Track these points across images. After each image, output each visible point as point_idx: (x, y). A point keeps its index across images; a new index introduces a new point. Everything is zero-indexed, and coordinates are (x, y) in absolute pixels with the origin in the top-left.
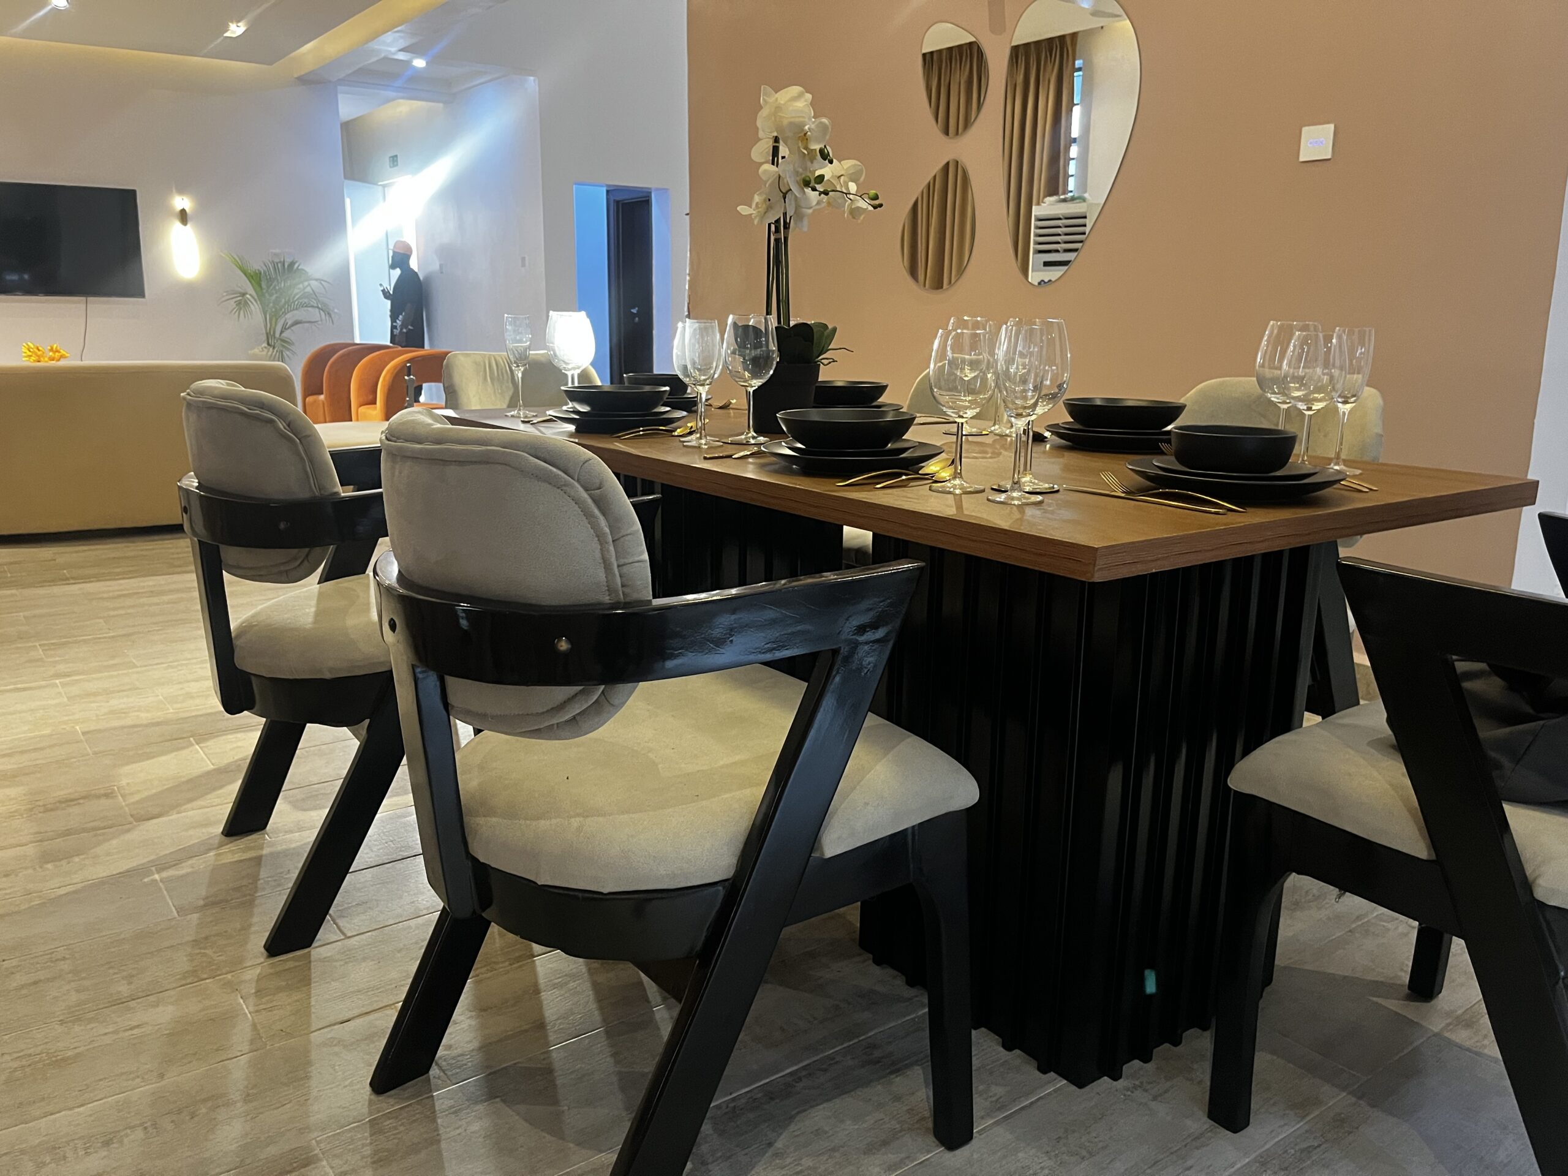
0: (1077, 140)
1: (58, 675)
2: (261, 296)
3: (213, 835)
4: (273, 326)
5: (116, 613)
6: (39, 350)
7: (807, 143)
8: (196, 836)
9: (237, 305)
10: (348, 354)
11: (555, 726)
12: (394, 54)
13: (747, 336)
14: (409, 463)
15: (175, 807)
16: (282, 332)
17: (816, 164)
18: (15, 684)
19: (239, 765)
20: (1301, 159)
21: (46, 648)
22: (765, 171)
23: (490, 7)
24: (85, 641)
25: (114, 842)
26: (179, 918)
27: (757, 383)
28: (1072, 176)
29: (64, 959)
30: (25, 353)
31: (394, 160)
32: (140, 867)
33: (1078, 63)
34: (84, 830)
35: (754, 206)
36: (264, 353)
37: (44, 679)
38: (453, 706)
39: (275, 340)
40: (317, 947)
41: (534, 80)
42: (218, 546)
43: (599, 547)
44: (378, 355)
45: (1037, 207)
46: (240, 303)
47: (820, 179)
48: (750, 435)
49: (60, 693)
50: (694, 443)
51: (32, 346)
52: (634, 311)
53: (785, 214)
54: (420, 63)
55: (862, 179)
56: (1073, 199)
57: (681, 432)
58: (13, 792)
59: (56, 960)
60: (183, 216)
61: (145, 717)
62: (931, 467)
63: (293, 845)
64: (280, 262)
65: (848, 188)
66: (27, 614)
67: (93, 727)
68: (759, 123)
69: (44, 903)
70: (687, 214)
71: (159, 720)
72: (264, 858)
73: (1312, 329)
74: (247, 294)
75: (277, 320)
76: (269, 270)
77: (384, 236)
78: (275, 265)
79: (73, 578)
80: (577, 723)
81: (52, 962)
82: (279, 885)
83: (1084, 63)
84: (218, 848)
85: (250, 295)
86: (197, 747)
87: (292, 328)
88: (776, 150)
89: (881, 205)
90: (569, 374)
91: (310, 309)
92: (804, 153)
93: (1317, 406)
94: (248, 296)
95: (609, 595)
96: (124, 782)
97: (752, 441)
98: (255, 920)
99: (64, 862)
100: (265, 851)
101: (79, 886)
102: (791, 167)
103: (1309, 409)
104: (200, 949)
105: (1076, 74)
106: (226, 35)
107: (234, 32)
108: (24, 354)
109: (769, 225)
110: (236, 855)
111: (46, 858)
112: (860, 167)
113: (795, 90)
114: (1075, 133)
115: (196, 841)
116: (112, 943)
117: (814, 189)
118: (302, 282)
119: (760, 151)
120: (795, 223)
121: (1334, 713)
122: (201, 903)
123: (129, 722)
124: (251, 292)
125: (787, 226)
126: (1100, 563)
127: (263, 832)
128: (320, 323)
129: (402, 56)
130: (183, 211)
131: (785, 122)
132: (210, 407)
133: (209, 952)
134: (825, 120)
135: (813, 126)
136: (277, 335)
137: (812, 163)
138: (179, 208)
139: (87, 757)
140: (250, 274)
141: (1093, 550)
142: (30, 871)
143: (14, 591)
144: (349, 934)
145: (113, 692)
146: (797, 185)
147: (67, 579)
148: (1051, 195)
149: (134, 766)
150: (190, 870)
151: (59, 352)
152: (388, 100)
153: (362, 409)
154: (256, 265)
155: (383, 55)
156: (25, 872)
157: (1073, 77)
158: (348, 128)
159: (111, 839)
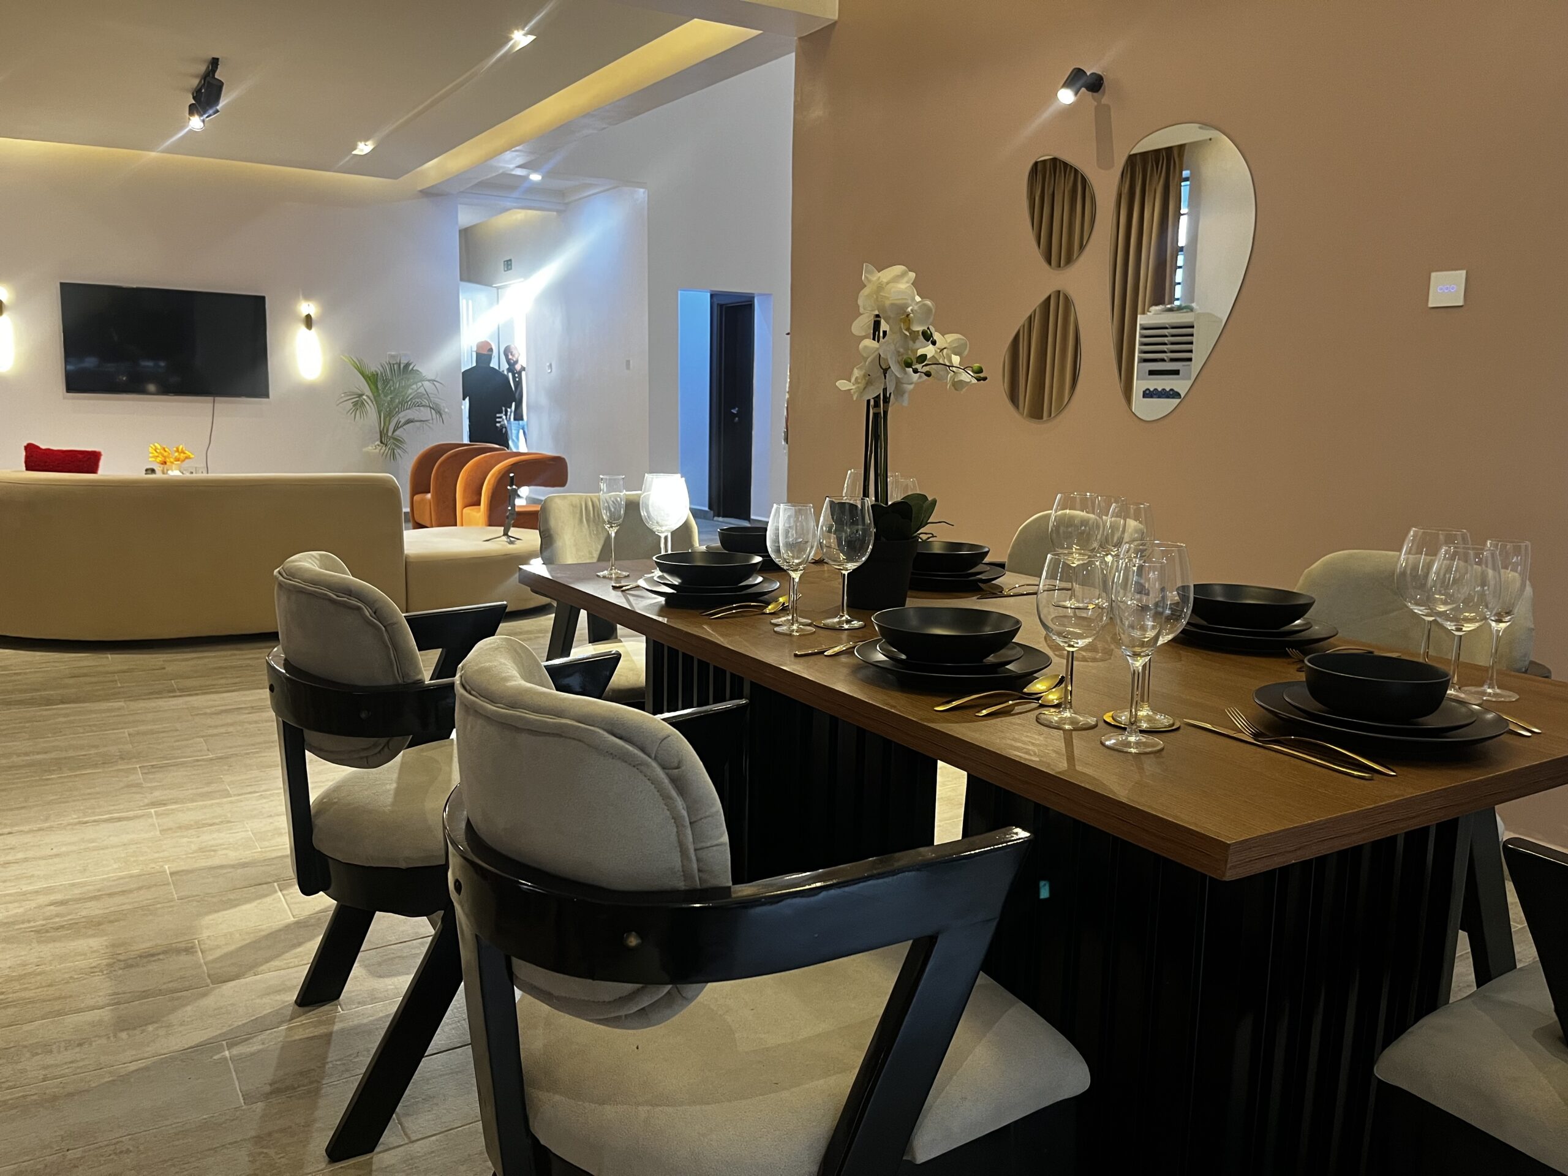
0: (1184, 249)
1: (153, 804)
2: (377, 399)
3: (287, 1004)
4: (387, 424)
5: (215, 731)
6: (165, 451)
7: (909, 324)
8: (269, 1005)
9: (354, 406)
10: (456, 455)
11: (623, 1018)
12: (513, 170)
13: (843, 513)
14: (480, 722)
15: (251, 967)
16: (394, 431)
17: (918, 344)
18: (110, 812)
19: (319, 919)
20: (1431, 305)
21: (146, 771)
22: (866, 347)
23: (605, 128)
24: (182, 764)
25: (189, 1008)
26: (245, 1107)
27: (851, 566)
28: (1179, 283)
29: (128, 1151)
30: (152, 453)
31: (508, 264)
32: (212, 1041)
33: (1186, 173)
34: (161, 993)
35: (853, 380)
36: (377, 451)
37: (140, 808)
38: (517, 977)
39: (389, 439)
40: (380, 1153)
41: (644, 193)
42: (302, 730)
43: (675, 830)
44: (485, 457)
45: (1143, 316)
46: (357, 404)
47: (923, 358)
48: (844, 618)
49: (153, 825)
50: (783, 629)
51: (159, 447)
52: (734, 411)
53: (885, 390)
54: (536, 177)
55: (966, 353)
56: (1180, 308)
57: (772, 609)
58: (96, 943)
59: (121, 1152)
60: (308, 321)
61: (233, 856)
62: (1038, 686)
63: (365, 1021)
64: (396, 363)
65: (950, 361)
66: (131, 730)
67: (182, 866)
68: (860, 302)
69: (114, 1081)
70: (788, 334)
71: (247, 860)
72: (334, 1037)
73: (1460, 538)
74: (363, 395)
75: (390, 418)
76: (385, 371)
77: (497, 331)
78: (391, 365)
79: (181, 690)
80: (647, 1014)
81: (115, 1154)
82: (347, 1070)
83: (1191, 173)
84: (290, 1020)
85: (367, 396)
86: (280, 893)
87: (404, 427)
88: (877, 325)
89: (985, 379)
90: (663, 536)
91: (422, 408)
92: (906, 335)
93: (1468, 627)
94: (364, 397)
95: (685, 881)
96: (205, 934)
97: (846, 626)
98: (318, 1113)
99: (137, 1032)
100: (337, 1027)
101: (148, 1062)
102: (892, 347)
103: (1460, 630)
104: (262, 1147)
105: (1183, 184)
106: (354, 152)
107: (362, 150)
108: (151, 455)
109: (868, 401)
110: (307, 1031)
111: (123, 1024)
112: (963, 342)
113: (899, 269)
114: (1182, 241)
115: (270, 1011)
116: (176, 1134)
117: (916, 371)
118: (416, 383)
119: (862, 325)
120: (896, 399)
121: (1490, 980)
122: (268, 1089)
123: (216, 861)
124: (367, 394)
125: (886, 400)
126: (1233, 860)
127: (336, 1002)
128: (431, 421)
129: (520, 172)
130: (308, 317)
131: (888, 303)
132: (301, 591)
133: (272, 1152)
134: (928, 302)
135: (916, 308)
136: (390, 434)
137: (914, 342)
138: (305, 314)
139: (172, 904)
140: (368, 376)
141: (1225, 847)
142: (104, 1041)
143: (122, 704)
144: (414, 1138)
145: (204, 825)
146: (898, 365)
147: (174, 691)
148: (1156, 305)
149: (216, 915)
150: (261, 1047)
151: (184, 453)
152: (507, 210)
153: (467, 510)
154: (374, 367)
155: (501, 171)
156: (99, 1042)
157: (1181, 186)
158: (466, 234)
159: (186, 1005)
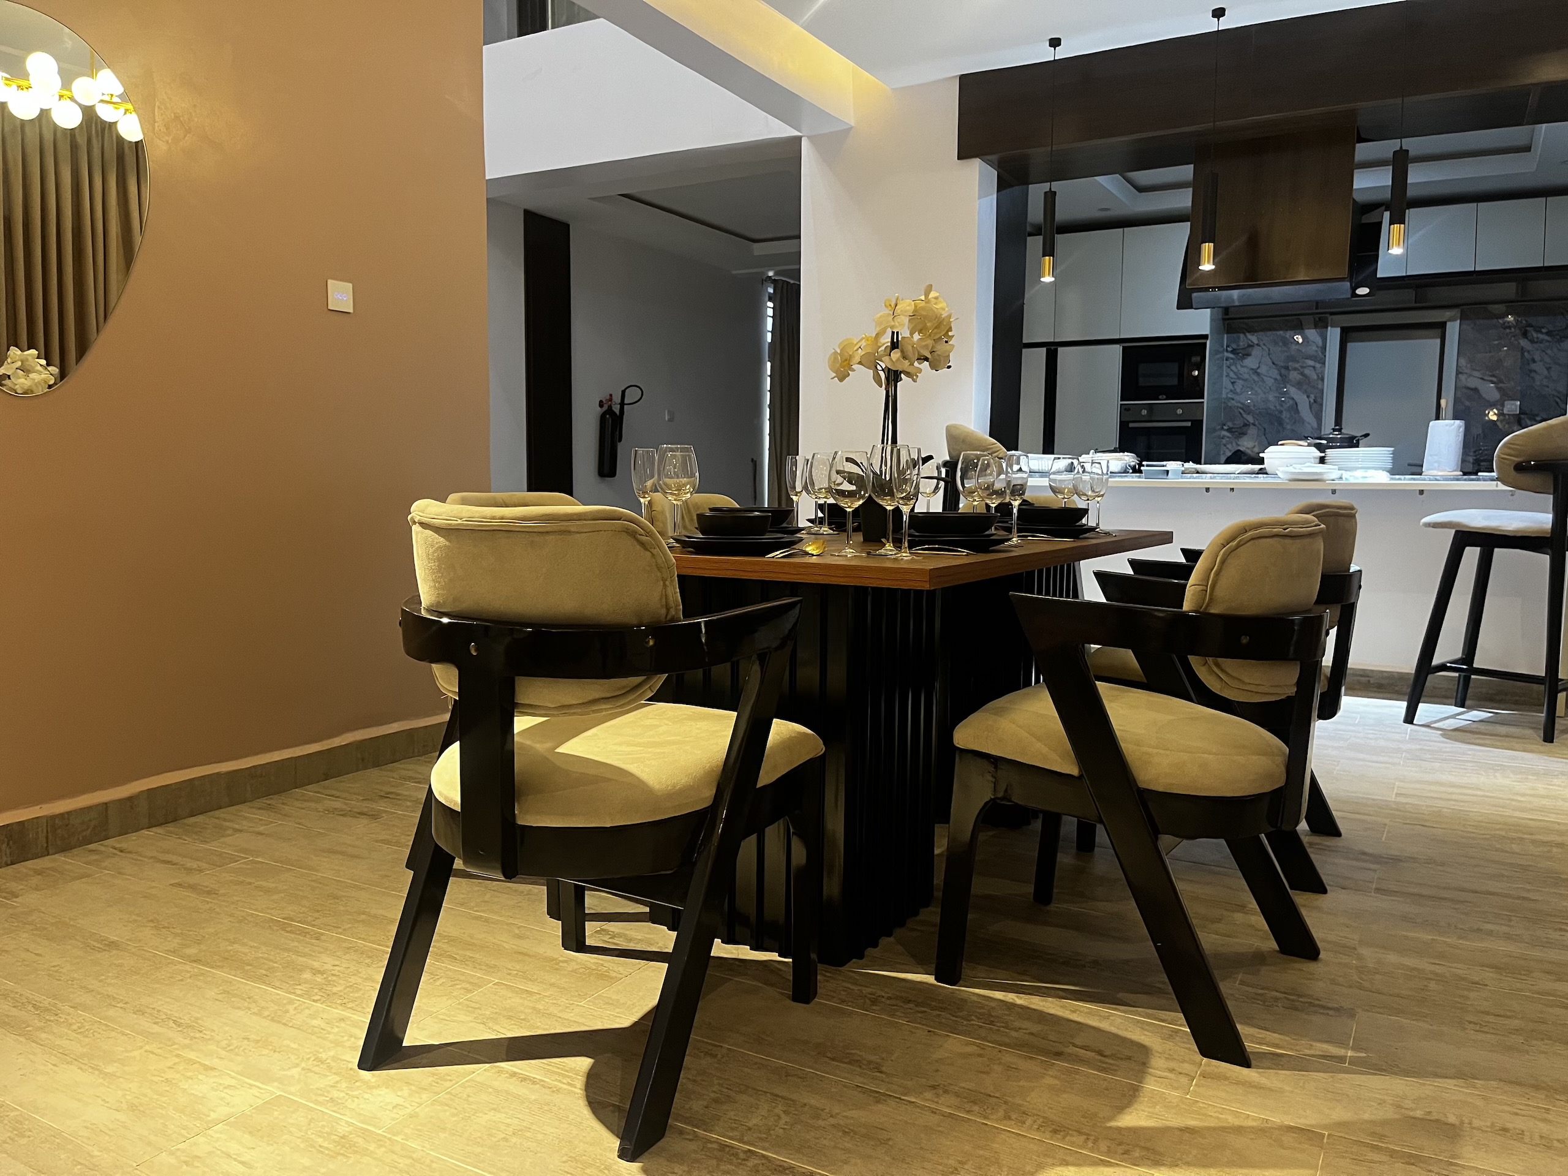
69: (1472, 1078)
159: (1367, 1122)
